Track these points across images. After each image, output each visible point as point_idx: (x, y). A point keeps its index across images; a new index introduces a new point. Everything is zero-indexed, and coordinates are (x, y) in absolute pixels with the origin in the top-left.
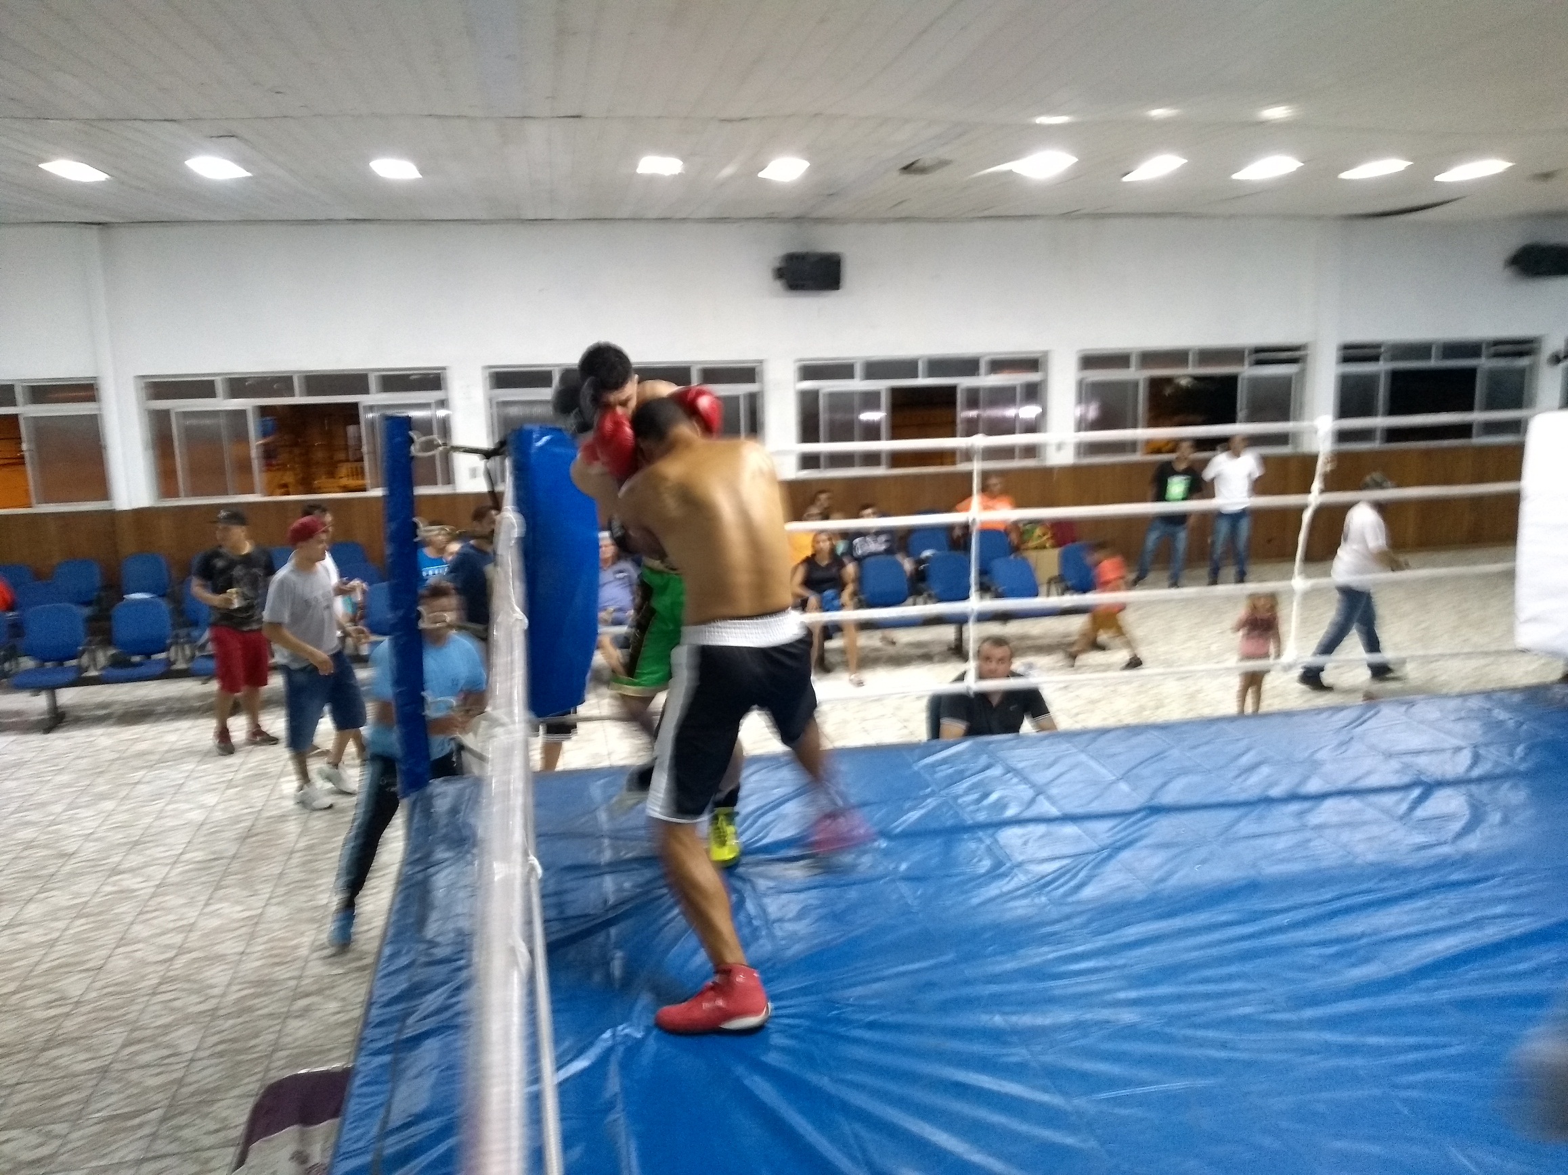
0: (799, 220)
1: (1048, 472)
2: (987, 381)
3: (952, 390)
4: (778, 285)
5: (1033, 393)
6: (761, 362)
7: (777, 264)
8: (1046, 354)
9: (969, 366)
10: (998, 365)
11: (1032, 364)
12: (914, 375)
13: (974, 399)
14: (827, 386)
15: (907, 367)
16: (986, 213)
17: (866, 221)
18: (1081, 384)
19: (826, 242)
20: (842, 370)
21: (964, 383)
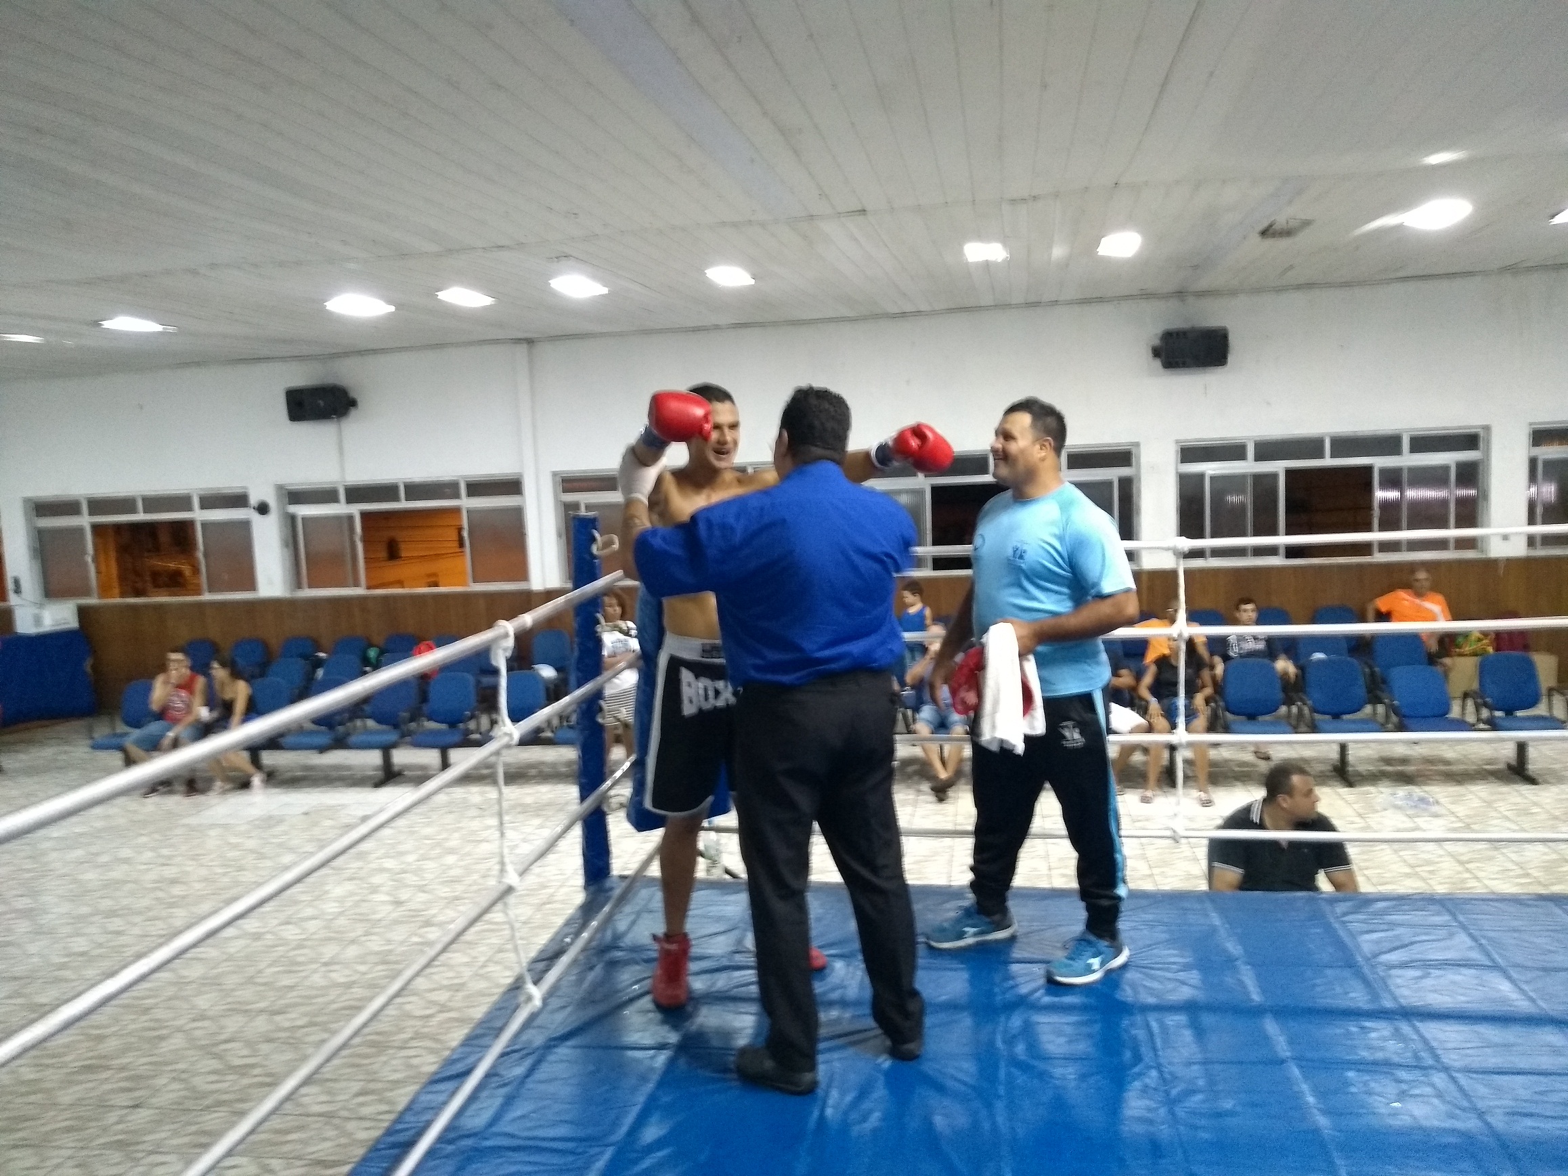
0: (1180, 294)
1: (1491, 564)
2: (1408, 460)
3: (1368, 469)
4: (1158, 363)
5: (1470, 474)
6: (1137, 445)
7: (1157, 342)
8: (1487, 428)
9: (1389, 444)
10: (1422, 443)
11: (1470, 441)
12: (1320, 455)
13: (1392, 479)
14: (1211, 469)
15: (1312, 447)
16: (1401, 274)
17: (1257, 290)
18: (1533, 462)
19: (1211, 316)
20: (1234, 452)
21: (1379, 462)
